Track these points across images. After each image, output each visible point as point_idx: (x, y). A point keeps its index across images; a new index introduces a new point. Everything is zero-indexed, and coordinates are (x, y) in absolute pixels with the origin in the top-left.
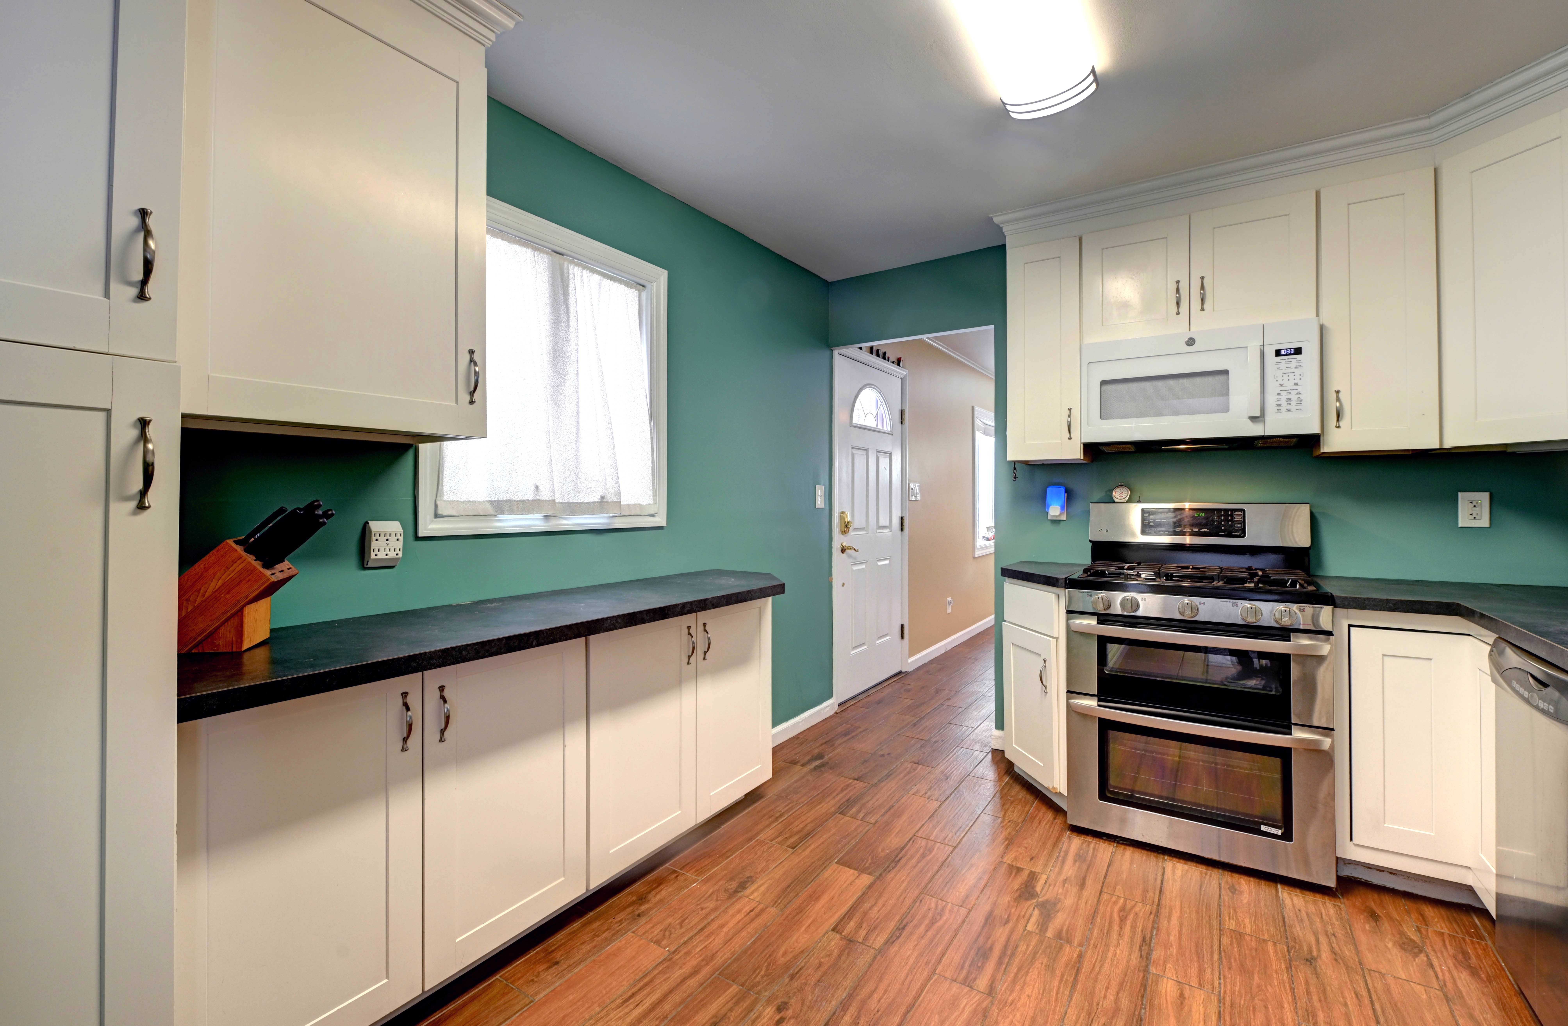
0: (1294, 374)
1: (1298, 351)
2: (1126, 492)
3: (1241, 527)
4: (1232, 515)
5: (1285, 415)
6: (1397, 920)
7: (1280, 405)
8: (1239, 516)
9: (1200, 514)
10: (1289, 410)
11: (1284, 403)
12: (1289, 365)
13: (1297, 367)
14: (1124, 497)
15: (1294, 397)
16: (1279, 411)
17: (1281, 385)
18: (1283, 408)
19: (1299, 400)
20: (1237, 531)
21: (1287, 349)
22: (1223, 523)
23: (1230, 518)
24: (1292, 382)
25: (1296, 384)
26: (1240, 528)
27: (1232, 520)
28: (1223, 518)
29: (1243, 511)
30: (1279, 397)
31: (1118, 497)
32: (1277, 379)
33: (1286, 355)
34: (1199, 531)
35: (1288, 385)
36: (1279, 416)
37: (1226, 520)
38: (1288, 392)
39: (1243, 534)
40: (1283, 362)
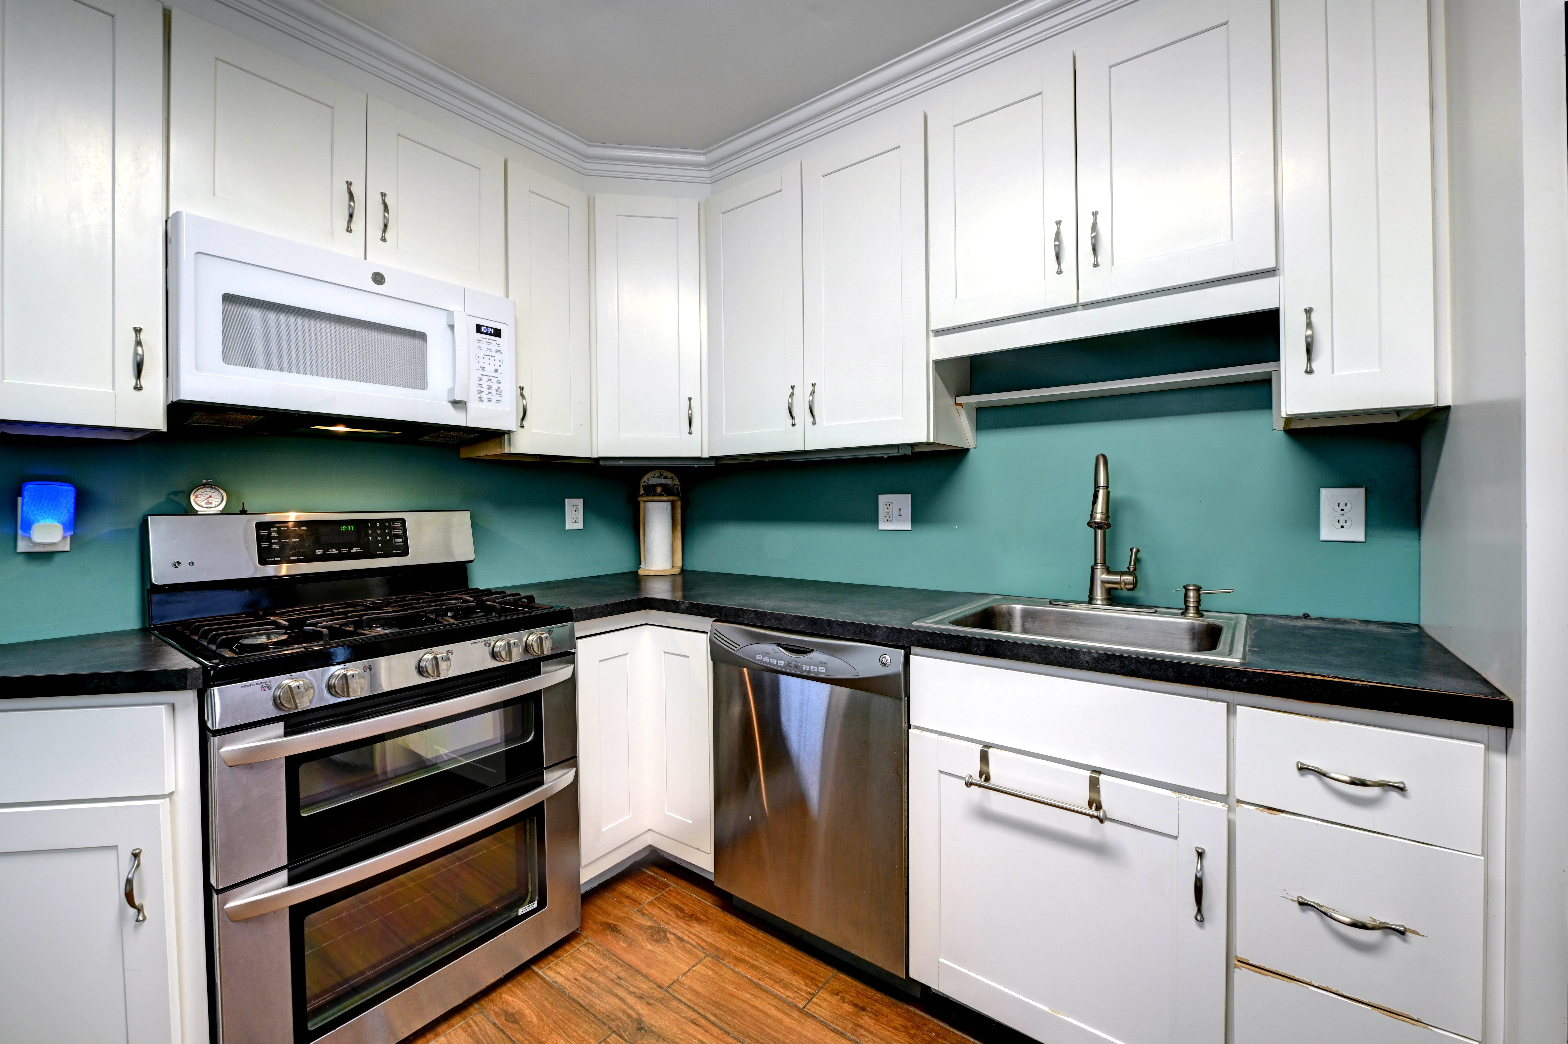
0: (494, 358)
1: (497, 333)
2: (219, 496)
3: (402, 542)
4: (389, 527)
5: (485, 405)
6: (624, 917)
7: (482, 392)
8: (398, 528)
9: (347, 528)
10: (490, 400)
11: (486, 391)
12: (489, 347)
13: (497, 351)
14: (214, 504)
15: (495, 386)
16: (480, 399)
17: (483, 368)
18: (485, 397)
19: (499, 390)
20: (397, 548)
21: (487, 327)
22: (379, 538)
23: (387, 531)
24: (492, 368)
25: (496, 371)
26: (401, 544)
27: (390, 534)
28: (379, 531)
29: (403, 521)
30: (480, 382)
31: (203, 504)
32: (478, 360)
33: (486, 334)
34: (349, 551)
35: (489, 370)
36: (480, 405)
37: (383, 535)
38: (490, 378)
39: (405, 552)
40: (484, 341)
